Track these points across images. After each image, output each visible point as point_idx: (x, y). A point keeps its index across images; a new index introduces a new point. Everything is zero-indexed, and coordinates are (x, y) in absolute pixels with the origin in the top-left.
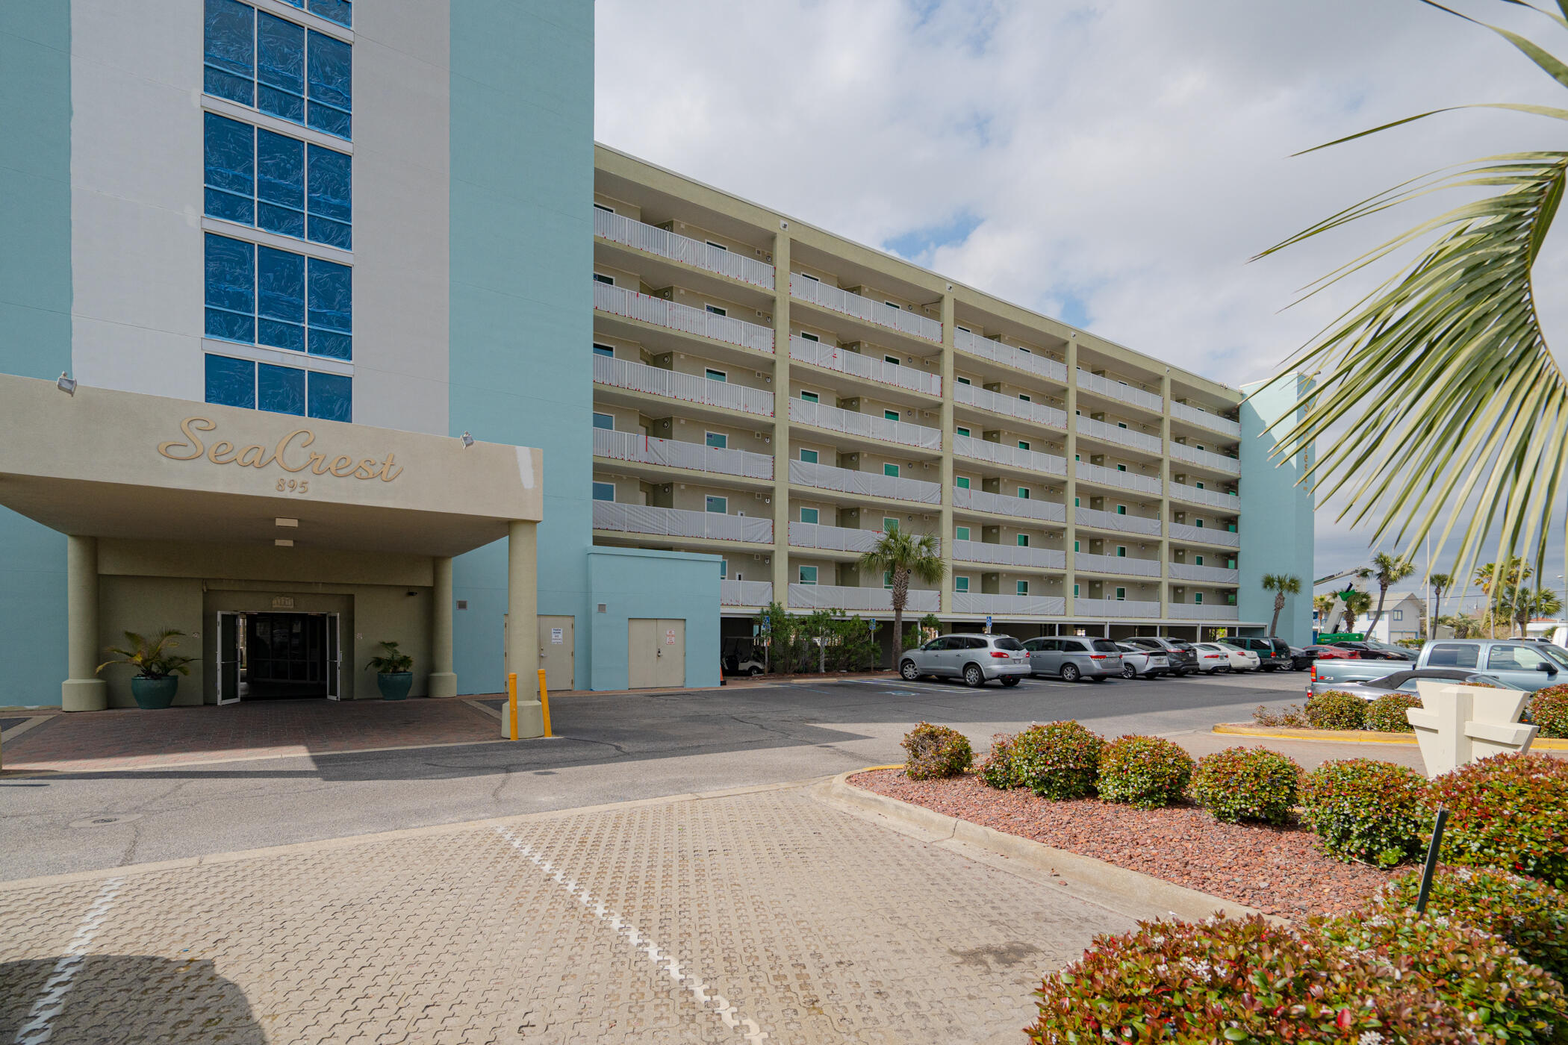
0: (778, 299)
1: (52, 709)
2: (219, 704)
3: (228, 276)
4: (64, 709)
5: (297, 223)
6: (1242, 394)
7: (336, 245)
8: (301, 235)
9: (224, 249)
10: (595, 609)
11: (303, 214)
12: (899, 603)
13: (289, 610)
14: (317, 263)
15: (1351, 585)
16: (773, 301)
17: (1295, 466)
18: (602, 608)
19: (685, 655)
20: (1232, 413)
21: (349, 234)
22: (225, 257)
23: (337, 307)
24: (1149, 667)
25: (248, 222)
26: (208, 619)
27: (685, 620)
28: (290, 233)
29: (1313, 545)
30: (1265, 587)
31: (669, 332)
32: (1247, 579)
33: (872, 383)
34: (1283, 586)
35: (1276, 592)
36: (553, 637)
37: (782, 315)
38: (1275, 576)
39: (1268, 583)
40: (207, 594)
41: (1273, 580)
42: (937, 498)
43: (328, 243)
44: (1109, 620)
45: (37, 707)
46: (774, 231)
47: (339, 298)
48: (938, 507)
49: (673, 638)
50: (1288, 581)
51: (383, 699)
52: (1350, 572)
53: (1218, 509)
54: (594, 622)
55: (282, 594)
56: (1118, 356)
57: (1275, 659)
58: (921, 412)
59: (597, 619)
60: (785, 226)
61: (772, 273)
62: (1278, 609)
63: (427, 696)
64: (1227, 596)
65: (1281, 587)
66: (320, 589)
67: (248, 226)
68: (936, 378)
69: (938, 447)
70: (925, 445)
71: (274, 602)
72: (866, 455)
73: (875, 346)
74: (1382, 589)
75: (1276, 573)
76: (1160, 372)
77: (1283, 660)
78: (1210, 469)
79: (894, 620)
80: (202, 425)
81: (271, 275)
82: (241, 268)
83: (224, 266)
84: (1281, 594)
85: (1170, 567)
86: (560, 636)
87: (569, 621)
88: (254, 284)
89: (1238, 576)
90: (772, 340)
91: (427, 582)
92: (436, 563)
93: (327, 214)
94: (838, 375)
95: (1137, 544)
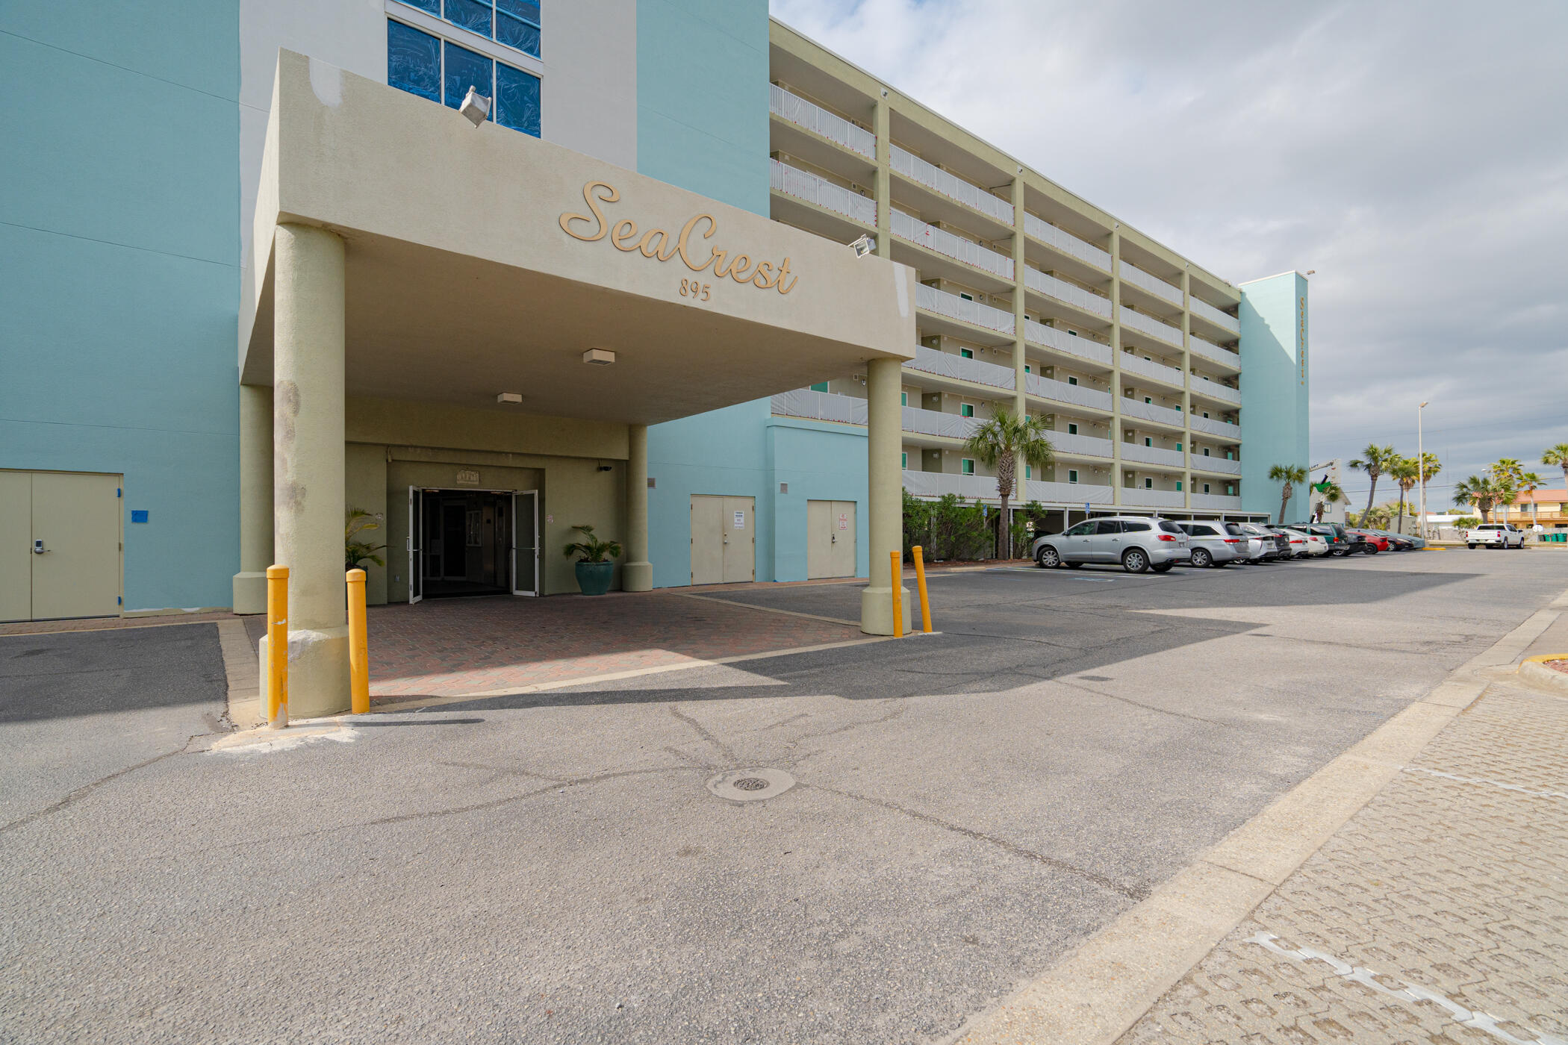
0: (880, 170)
1: (214, 612)
2: (411, 602)
3: (412, 74)
4: (235, 612)
5: (484, 19)
6: (1241, 293)
7: (525, 50)
8: (489, 33)
9: (408, 41)
10: (778, 488)
11: (491, 9)
12: (1005, 490)
13: (474, 486)
14: (505, 69)
15: (1326, 477)
16: (874, 172)
17: (1295, 362)
18: (784, 487)
19: (856, 542)
20: (1232, 309)
21: (538, 39)
22: (410, 51)
23: (526, 125)
24: (1263, 552)
25: (434, 11)
26: (393, 495)
27: (856, 502)
28: (477, 30)
29: (1308, 438)
30: (1272, 477)
31: (785, 197)
32: (1252, 470)
33: (959, 264)
34: (1288, 476)
35: (1283, 483)
36: (736, 521)
37: (883, 187)
38: (1284, 467)
39: (1276, 473)
40: (391, 465)
41: (1281, 471)
42: (1012, 385)
43: (516, 47)
44: (1157, 509)
45: (198, 609)
46: (876, 98)
47: (527, 114)
48: (1013, 393)
49: (845, 523)
50: (1295, 471)
51: (583, 594)
52: (1325, 464)
53: (1225, 403)
54: (778, 504)
55: (468, 467)
56: (1150, 249)
57: (1337, 544)
58: (990, 297)
59: (780, 500)
60: (885, 94)
61: (874, 143)
62: (1286, 498)
63: (621, 590)
64: (1230, 486)
65: (1289, 477)
66: (511, 461)
67: (434, 15)
68: (1010, 261)
69: (1012, 332)
70: (1002, 330)
71: (459, 477)
72: (946, 338)
73: (952, 227)
74: (1372, 479)
75: (1284, 464)
76: (1181, 267)
77: (1343, 545)
78: (1218, 363)
79: (1000, 507)
80: (606, 193)
81: (457, 78)
82: (426, 67)
83: (408, 62)
84: (1288, 484)
85: (1191, 458)
86: (742, 520)
87: (749, 503)
88: (439, 87)
89: (1240, 467)
90: (875, 213)
91: (623, 455)
92: (633, 432)
93: (516, 13)
94: (930, 253)
95: (1160, 435)
